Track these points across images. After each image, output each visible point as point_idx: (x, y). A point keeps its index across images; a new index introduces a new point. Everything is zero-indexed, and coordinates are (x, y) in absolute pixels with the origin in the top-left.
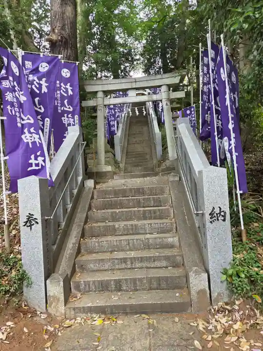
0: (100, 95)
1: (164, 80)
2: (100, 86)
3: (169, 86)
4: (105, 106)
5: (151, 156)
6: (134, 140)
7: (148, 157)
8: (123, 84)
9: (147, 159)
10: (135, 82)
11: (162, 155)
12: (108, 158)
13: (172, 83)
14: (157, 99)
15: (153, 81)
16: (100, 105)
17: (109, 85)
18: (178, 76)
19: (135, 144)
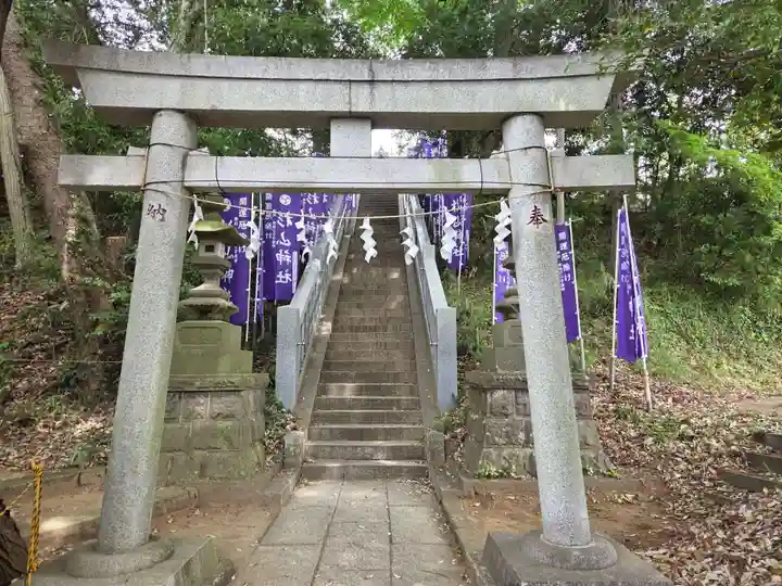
0: (169, 130)
1: (522, 86)
2: (175, 84)
3: (547, 119)
4: (191, 190)
5: (414, 391)
6: (358, 315)
8: (303, 86)
10: (372, 82)
11: (456, 394)
12: (227, 417)
13: (567, 105)
14: (485, 186)
15: (464, 87)
16: (161, 187)
17: (226, 84)
18: (599, 75)
19: (358, 329)
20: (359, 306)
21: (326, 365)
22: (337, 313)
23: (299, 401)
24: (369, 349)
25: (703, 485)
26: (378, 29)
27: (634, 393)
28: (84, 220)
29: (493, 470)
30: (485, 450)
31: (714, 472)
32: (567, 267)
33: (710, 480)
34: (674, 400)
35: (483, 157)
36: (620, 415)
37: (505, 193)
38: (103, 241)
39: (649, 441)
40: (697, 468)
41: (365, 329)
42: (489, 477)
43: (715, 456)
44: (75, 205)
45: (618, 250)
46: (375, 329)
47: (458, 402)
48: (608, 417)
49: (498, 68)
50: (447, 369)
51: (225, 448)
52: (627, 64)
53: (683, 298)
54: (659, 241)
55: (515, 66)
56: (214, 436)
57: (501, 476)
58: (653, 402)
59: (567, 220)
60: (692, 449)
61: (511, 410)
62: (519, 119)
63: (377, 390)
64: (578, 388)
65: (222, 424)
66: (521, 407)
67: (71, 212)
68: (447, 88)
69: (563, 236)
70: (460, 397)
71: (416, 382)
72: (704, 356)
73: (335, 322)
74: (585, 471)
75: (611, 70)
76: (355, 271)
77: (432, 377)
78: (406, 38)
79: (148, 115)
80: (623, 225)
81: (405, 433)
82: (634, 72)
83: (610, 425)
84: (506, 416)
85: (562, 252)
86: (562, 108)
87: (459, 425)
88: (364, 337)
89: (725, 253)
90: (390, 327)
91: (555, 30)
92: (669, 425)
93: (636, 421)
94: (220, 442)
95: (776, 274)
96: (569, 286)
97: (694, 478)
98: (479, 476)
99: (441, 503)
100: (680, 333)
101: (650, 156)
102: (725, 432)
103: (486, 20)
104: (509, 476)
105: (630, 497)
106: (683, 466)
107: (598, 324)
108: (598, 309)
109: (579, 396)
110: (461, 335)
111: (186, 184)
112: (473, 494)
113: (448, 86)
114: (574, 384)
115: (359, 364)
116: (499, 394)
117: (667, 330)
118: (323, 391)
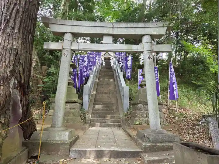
0: (68, 37)
1: (146, 29)
3: (153, 37)
5: (117, 108)
6: (102, 90)
7: (114, 108)
9: (113, 110)
10: (113, 27)
11: (128, 108)
12: (73, 109)
13: (156, 33)
14: (138, 51)
15: (133, 29)
16: (66, 49)
17: (81, 27)
18: (163, 27)
19: (102, 93)
20: (103, 88)
21: (95, 101)
22: (97, 89)
23: (89, 108)
24: (105, 98)
25: (189, 127)
26: (108, 17)
27: (173, 108)
28: (37, 62)
29: (138, 123)
30: (136, 118)
31: (192, 124)
32: (157, 77)
33: (191, 126)
34: (183, 110)
35: (137, 44)
36: (170, 113)
37: (142, 52)
38: (41, 67)
39: (177, 118)
40: (188, 123)
41: (104, 93)
42: (137, 124)
43: (192, 121)
44: (35, 58)
45: (170, 72)
46: (107, 93)
47: (128, 110)
48: (167, 113)
49: (141, 25)
50: (126, 102)
51: (72, 116)
52: (169, 24)
53: (187, 88)
54: (182, 74)
55: (145, 24)
56: (70, 113)
57: (140, 124)
58: (178, 110)
59: (157, 65)
60: (187, 119)
61: (142, 109)
62: (146, 36)
63: (108, 107)
64: (159, 104)
65: (72, 110)
66: (145, 108)
67: (34, 60)
68: (129, 29)
69: (156, 70)
70: (129, 109)
71: (118, 106)
72: (193, 103)
73: (97, 91)
74: (161, 124)
75: (166, 25)
76: (101, 79)
77: (122, 104)
78: (115, 20)
79: (63, 34)
80: (171, 66)
81: (115, 117)
82: (171, 26)
83: (167, 115)
84: (141, 110)
85: (156, 74)
86: (155, 34)
87: (129, 115)
88: (104, 95)
89: (198, 76)
90: (111, 92)
91: (155, 19)
92: (182, 115)
93: (174, 114)
94: (71, 115)
95: (212, 82)
96: (157, 82)
97: (187, 125)
98: (135, 124)
99: (125, 130)
100: (187, 97)
101: (179, 52)
102: (195, 116)
103: (136, 16)
104: (142, 125)
105: (171, 130)
106: (185, 123)
107: (165, 93)
108: (165, 89)
109: (159, 106)
110: (130, 95)
111: (72, 49)
112: (133, 128)
113: (130, 28)
114: (158, 103)
115: (103, 101)
116: (139, 105)
117: (183, 96)
118: (94, 107)
